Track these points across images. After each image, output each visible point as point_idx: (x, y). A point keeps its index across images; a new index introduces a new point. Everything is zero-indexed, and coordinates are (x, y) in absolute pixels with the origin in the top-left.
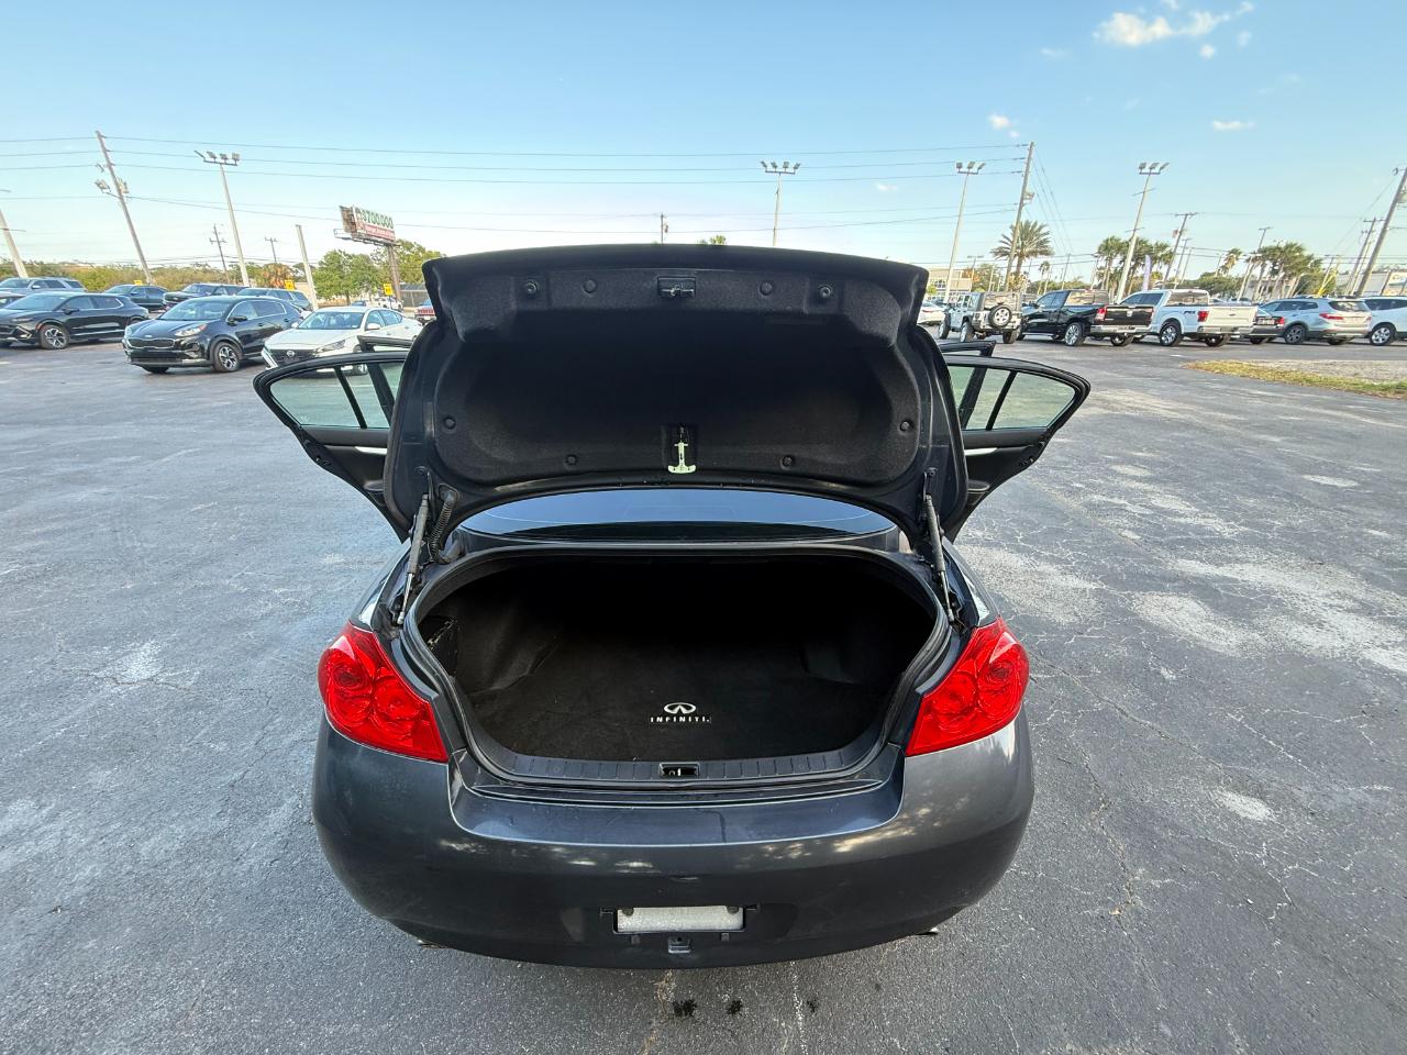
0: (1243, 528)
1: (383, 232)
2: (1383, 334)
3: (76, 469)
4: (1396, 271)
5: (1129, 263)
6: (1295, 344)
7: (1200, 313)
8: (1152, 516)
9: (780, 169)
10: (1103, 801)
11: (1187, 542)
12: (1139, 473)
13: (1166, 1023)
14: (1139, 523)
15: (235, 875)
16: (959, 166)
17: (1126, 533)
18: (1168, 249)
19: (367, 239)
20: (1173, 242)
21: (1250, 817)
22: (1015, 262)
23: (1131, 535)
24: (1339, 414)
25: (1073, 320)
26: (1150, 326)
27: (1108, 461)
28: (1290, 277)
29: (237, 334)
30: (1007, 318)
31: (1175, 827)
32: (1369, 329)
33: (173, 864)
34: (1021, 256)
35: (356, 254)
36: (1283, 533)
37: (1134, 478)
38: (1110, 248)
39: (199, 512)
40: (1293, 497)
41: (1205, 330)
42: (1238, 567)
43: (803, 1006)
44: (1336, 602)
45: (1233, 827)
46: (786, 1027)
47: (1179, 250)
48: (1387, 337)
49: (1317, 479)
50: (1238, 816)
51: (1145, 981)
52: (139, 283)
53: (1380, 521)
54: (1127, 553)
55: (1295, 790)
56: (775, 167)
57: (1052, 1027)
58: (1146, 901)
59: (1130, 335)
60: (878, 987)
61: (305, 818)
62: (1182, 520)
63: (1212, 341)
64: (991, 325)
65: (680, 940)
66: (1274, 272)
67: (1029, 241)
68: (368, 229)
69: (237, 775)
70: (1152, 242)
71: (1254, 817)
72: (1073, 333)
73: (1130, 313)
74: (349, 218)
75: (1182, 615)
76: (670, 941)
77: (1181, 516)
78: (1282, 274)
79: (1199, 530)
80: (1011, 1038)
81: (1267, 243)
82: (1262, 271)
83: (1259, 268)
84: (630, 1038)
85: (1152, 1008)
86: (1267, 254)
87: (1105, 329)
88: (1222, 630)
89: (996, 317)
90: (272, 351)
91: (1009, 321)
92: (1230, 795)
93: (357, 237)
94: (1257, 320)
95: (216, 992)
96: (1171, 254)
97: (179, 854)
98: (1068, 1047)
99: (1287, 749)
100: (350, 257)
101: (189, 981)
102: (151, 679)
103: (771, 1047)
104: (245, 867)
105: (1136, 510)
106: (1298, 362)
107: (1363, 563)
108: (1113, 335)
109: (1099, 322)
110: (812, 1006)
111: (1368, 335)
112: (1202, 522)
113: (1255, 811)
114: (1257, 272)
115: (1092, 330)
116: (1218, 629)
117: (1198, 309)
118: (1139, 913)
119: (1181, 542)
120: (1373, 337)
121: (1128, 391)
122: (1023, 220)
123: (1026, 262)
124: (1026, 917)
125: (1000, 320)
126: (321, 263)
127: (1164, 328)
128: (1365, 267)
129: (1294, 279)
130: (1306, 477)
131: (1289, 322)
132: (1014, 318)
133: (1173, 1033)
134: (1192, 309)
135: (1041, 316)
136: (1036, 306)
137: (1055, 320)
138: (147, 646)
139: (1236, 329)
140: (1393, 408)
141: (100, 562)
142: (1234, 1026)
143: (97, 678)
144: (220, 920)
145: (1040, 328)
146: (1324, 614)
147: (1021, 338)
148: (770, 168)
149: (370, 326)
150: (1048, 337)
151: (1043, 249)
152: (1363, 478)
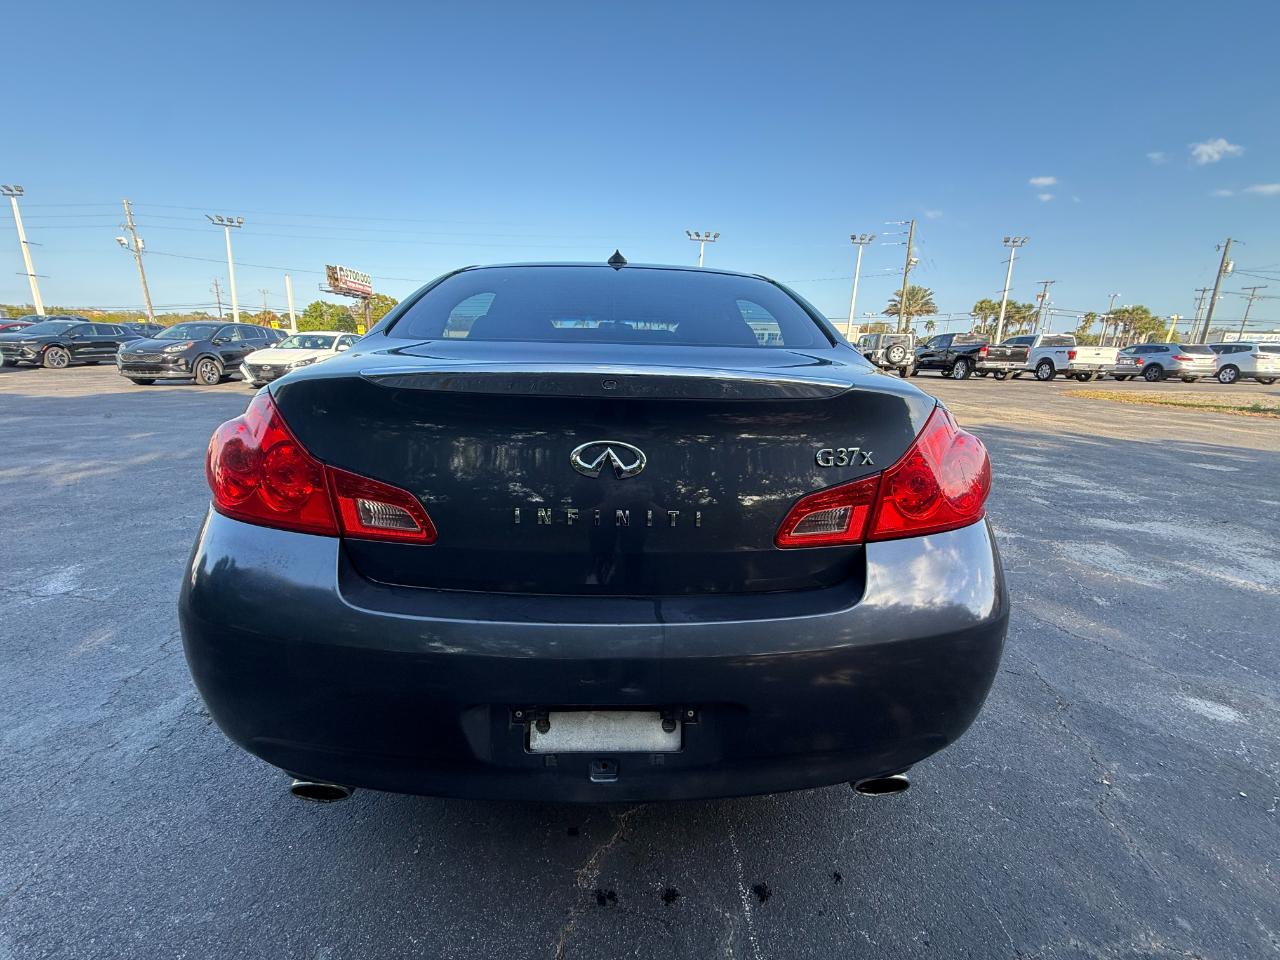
0: (1143, 498)
1: (361, 287)
2: (1228, 375)
3: (46, 443)
4: (1228, 332)
5: (1001, 322)
6: (1154, 381)
7: (1069, 353)
8: (1057, 488)
9: (703, 237)
10: (1060, 704)
11: (1094, 506)
12: (1038, 459)
13: (1183, 916)
14: (1044, 493)
15: (105, 761)
16: (853, 238)
17: (1036, 499)
18: (1035, 310)
19: (348, 293)
20: (1037, 305)
21: (1219, 719)
22: (904, 320)
23: (1040, 501)
24: (1207, 425)
25: (959, 358)
26: (1027, 363)
27: (1006, 452)
28: (1140, 335)
29: (221, 353)
30: (902, 355)
31: (1141, 726)
32: (1216, 369)
33: (37, 749)
34: (910, 314)
35: (337, 304)
36: (1181, 501)
37: (1033, 463)
38: (984, 308)
39: (154, 473)
40: (1183, 477)
41: (1075, 367)
42: (1147, 524)
43: (750, 896)
44: (1248, 550)
45: (1202, 727)
46: (732, 919)
47: (1043, 311)
48: (1232, 377)
49: (1202, 466)
50: (1206, 718)
51: (1146, 872)
52: (143, 321)
53: (1270, 495)
54: (1040, 513)
55: (1259, 696)
56: (698, 236)
57: (1049, 920)
58: (1128, 793)
59: (1010, 370)
60: (838, 877)
61: (198, 710)
62: (1085, 491)
63: (1083, 376)
64: (888, 361)
65: (605, 766)
66: (1126, 331)
67: (915, 302)
68: (349, 284)
69: (132, 673)
70: (1020, 304)
71: (1223, 719)
72: (960, 369)
73: (1009, 352)
74: (333, 274)
75: (1102, 558)
76: (593, 767)
77: (1083, 489)
78: (1132, 333)
79: (1103, 498)
80: (1002, 931)
81: (1116, 307)
82: (1116, 329)
83: (1113, 327)
84: (542, 929)
85: (1163, 899)
86: (1118, 316)
87: (988, 365)
88: (1145, 569)
89: (892, 355)
90: (250, 365)
91: (904, 358)
92: (1192, 700)
93: (338, 291)
94: (1119, 360)
95: (49, 876)
96: (1037, 314)
97: (46, 741)
98: (1073, 942)
99: (1239, 661)
100: (330, 307)
101: (20, 865)
102: (67, 593)
103: (713, 939)
104: (119, 753)
105: (1041, 484)
106: (1160, 392)
107: (1263, 522)
108: (996, 371)
109: (981, 359)
110: (761, 893)
111: (1217, 375)
112: (1104, 492)
113: (1222, 714)
114: (1110, 331)
115: (978, 365)
116: (1140, 568)
117: (1067, 350)
118: (1122, 805)
119: (1088, 506)
120: (1221, 376)
121: (1015, 409)
122: (909, 285)
123: (915, 318)
124: (997, 807)
125: (896, 356)
126: (305, 311)
127: (1039, 365)
128: (1202, 328)
129: (1144, 336)
130: (1191, 464)
131: (1146, 363)
132: (908, 356)
133: (1193, 927)
134: (1062, 349)
135: (931, 355)
136: (926, 347)
137: (944, 358)
138: (71, 569)
139: (1101, 366)
140: (1254, 422)
141: (46, 507)
142: (1263, 920)
143: (10, 591)
144: (76, 804)
145: (931, 366)
146: (1240, 558)
147: (914, 374)
148: (694, 237)
149: (341, 347)
150: (938, 373)
151: (928, 308)
152: (1243, 466)
